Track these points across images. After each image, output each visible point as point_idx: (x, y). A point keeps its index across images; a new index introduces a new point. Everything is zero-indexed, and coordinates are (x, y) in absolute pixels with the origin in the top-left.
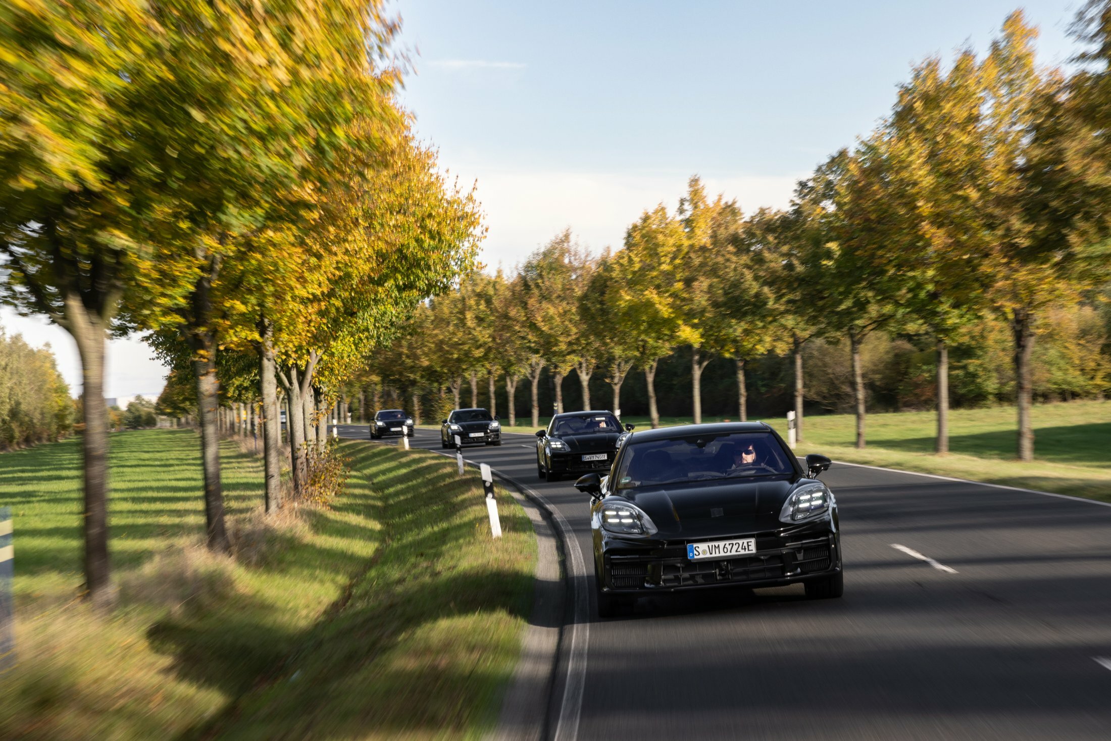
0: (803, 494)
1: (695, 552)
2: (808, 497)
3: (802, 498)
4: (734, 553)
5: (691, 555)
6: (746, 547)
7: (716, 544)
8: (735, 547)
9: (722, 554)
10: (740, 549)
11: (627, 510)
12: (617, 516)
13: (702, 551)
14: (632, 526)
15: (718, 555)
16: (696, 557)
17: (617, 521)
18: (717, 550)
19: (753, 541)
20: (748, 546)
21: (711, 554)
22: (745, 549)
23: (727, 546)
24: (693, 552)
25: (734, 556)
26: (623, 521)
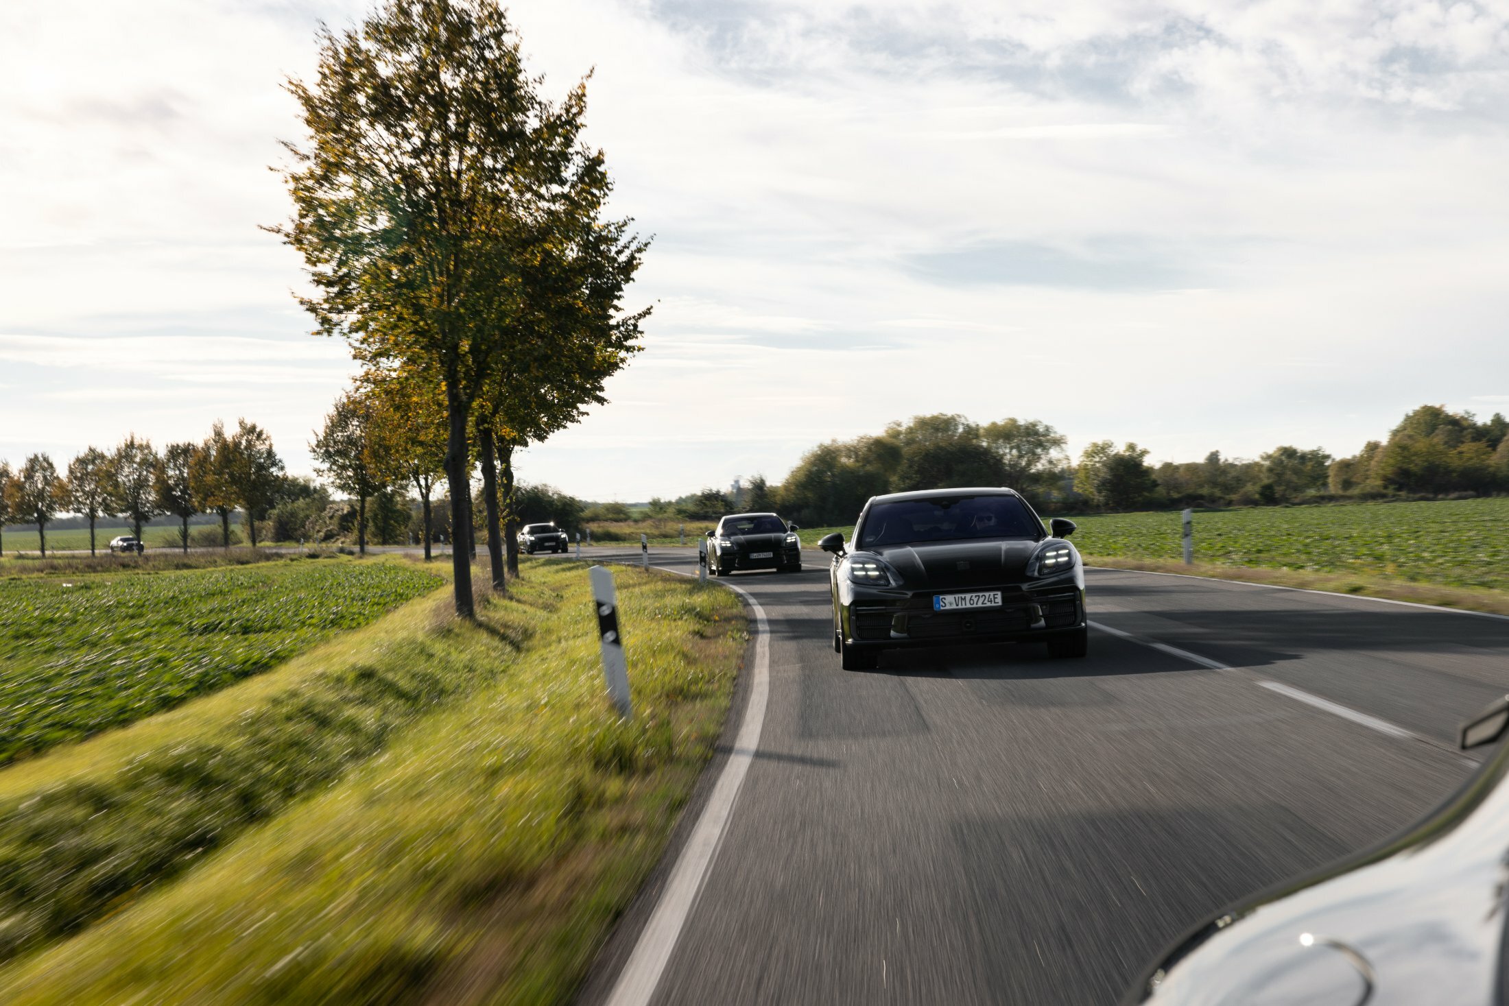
0: (1049, 551)
1: (941, 603)
2: (1055, 553)
3: (1048, 554)
4: (980, 605)
5: (937, 606)
6: (992, 599)
7: (963, 596)
8: (981, 600)
9: (969, 606)
10: (986, 601)
11: (873, 563)
12: (864, 569)
13: (949, 602)
14: (878, 578)
15: (964, 606)
16: (942, 608)
17: (864, 573)
18: (963, 602)
19: (999, 593)
20: (995, 598)
21: (957, 605)
22: (991, 601)
23: (973, 598)
24: (939, 604)
25: (981, 608)
26: (869, 573)
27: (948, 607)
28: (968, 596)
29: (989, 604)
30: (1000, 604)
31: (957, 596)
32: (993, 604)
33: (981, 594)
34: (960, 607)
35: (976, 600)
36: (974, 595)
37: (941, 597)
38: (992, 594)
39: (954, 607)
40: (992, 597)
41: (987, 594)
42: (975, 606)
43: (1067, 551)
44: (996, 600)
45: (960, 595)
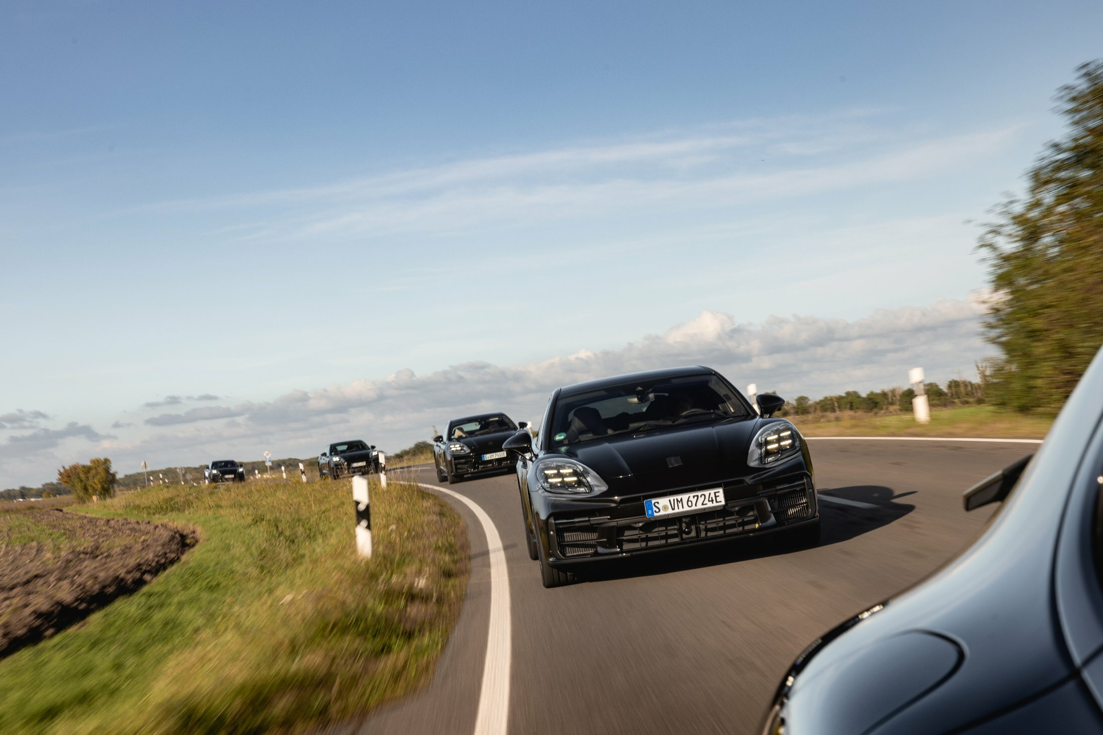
2: (776, 437)
3: (770, 438)
4: (699, 506)
5: (650, 512)
6: (713, 498)
7: (679, 497)
9: (686, 508)
10: (706, 502)
11: (569, 467)
12: (559, 475)
13: (663, 506)
14: (577, 485)
15: (681, 510)
16: (656, 514)
17: (560, 480)
18: (680, 505)
19: (721, 490)
20: (716, 497)
21: (673, 509)
22: (712, 501)
23: (691, 499)
24: (652, 509)
25: (701, 509)
26: (566, 479)
27: (662, 513)
28: (685, 497)
29: (710, 505)
30: (723, 503)
31: (672, 498)
32: (715, 504)
33: (699, 494)
34: (676, 510)
35: (694, 501)
36: (692, 495)
37: (654, 501)
38: (712, 492)
39: (670, 511)
40: (713, 495)
41: (707, 493)
42: (694, 508)
43: (790, 432)
44: (718, 500)
45: (675, 497)
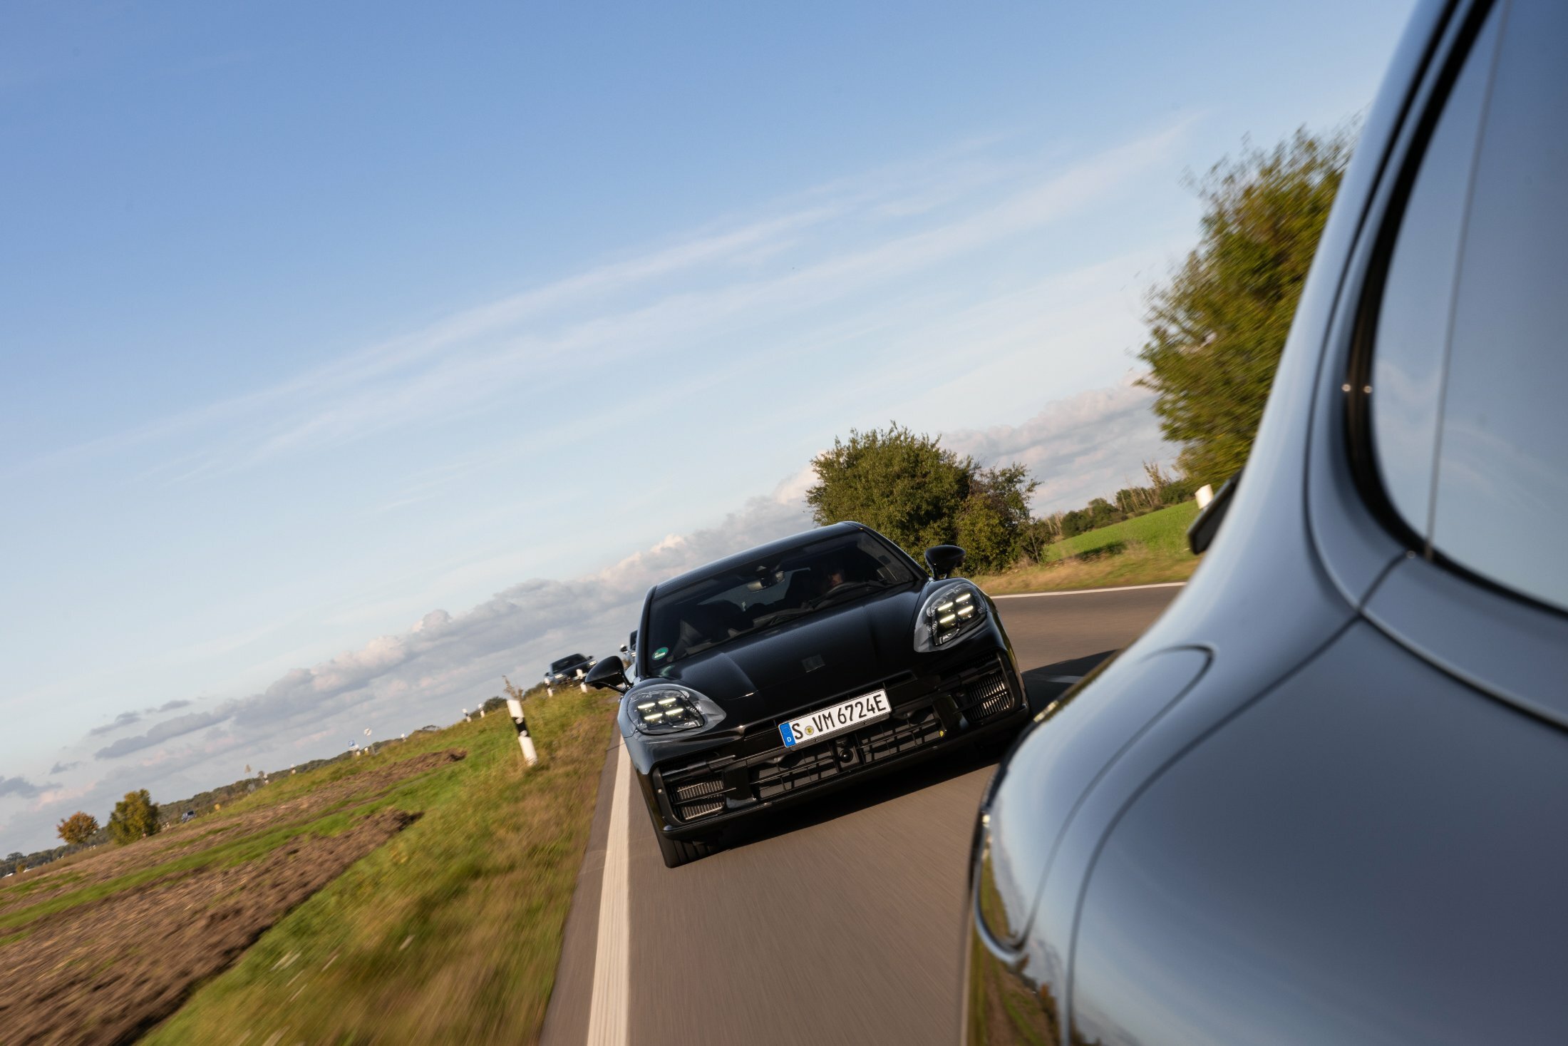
0: (941, 603)
1: (795, 734)
2: (950, 605)
3: (941, 609)
4: (856, 720)
5: (789, 740)
6: (873, 705)
7: (826, 712)
8: (857, 711)
9: (839, 726)
10: (865, 712)
11: (671, 695)
12: (658, 709)
13: (805, 729)
14: (683, 719)
15: (832, 729)
16: (797, 741)
17: (658, 716)
18: (829, 722)
19: (882, 693)
20: (877, 703)
21: (821, 730)
22: (873, 709)
23: (843, 711)
24: (791, 735)
25: (859, 724)
26: (669, 713)
27: (806, 737)
28: (834, 710)
29: (870, 715)
30: (888, 710)
31: (816, 715)
32: (877, 713)
33: (853, 702)
34: (825, 731)
35: (848, 713)
36: (843, 706)
37: (791, 724)
38: (871, 696)
39: (817, 734)
40: (872, 702)
41: (863, 699)
42: (849, 723)
43: (968, 596)
44: (881, 706)
45: (821, 713)
